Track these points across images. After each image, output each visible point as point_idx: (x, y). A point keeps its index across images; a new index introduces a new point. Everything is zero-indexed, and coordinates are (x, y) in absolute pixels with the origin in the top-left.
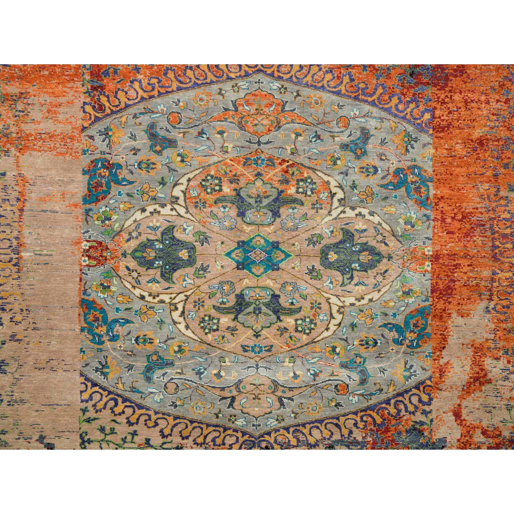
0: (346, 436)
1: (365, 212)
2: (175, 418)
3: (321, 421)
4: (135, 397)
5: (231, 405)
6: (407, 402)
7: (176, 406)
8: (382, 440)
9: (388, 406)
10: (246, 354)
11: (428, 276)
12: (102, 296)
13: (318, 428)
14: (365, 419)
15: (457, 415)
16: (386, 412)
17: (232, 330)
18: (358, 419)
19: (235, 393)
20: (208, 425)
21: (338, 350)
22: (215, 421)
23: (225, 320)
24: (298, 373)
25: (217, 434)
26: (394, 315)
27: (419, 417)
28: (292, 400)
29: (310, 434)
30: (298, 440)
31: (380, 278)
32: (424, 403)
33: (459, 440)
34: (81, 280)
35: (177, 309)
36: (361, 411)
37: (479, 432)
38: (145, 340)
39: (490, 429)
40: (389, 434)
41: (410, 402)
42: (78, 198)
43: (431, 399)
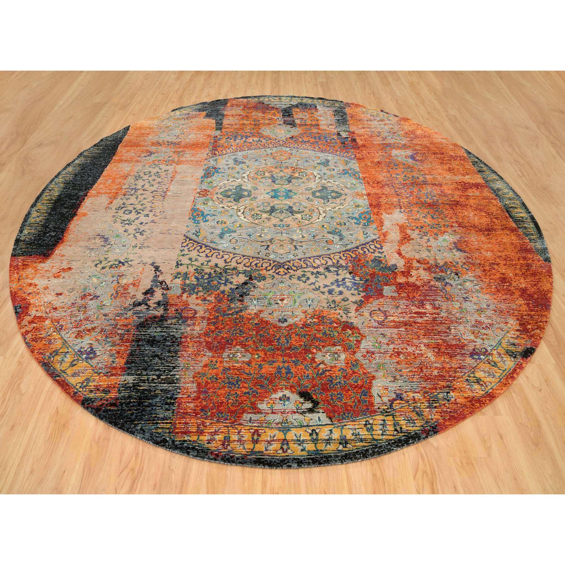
0: (336, 263)
1: (332, 181)
2: (234, 254)
3: (320, 256)
4: (212, 245)
5: (267, 249)
6: (368, 248)
7: (235, 249)
8: (358, 265)
9: (358, 250)
10: (276, 228)
11: (367, 200)
12: (203, 206)
13: (318, 259)
14: (345, 255)
15: (400, 254)
16: (357, 252)
17: (269, 219)
18: (342, 256)
19: (269, 244)
20: (253, 258)
21: (325, 227)
22: (257, 256)
23: (265, 215)
24: (304, 235)
25: (258, 262)
26: (353, 214)
27: (377, 254)
28: (302, 247)
29: (314, 262)
30: (307, 265)
31: (343, 201)
32: (378, 249)
33: (404, 266)
34: (193, 201)
35: (240, 211)
36: (344, 252)
37: (415, 261)
38: (222, 222)
39: (421, 260)
40: (361, 262)
41: (370, 248)
42: (199, 177)
43: (382, 247)
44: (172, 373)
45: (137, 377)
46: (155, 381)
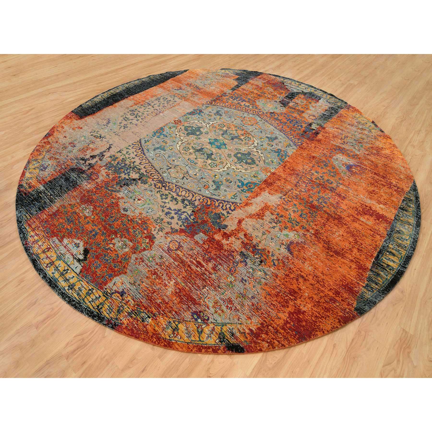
0: (193, 200)
1: (260, 152)
2: (149, 162)
3: (189, 191)
4: (145, 151)
5: (168, 169)
8: (204, 210)
9: (216, 202)
10: (188, 161)
11: (267, 177)
12: (167, 129)
13: (186, 192)
14: (205, 200)
15: (240, 222)
16: (214, 203)
17: (191, 154)
18: (202, 199)
20: (155, 169)
21: (216, 176)
22: (158, 169)
23: (191, 151)
24: (197, 174)
25: (155, 173)
26: (245, 179)
27: (225, 212)
28: (187, 180)
29: (182, 192)
30: (176, 191)
31: (249, 168)
32: (230, 209)
34: (167, 124)
35: (182, 141)
36: (206, 197)
37: (243, 233)
38: (165, 142)
39: (249, 235)
40: (208, 210)
41: (226, 205)
42: (186, 112)
43: (234, 210)
44: (56, 198)
45: (45, 189)
46: (48, 196)
